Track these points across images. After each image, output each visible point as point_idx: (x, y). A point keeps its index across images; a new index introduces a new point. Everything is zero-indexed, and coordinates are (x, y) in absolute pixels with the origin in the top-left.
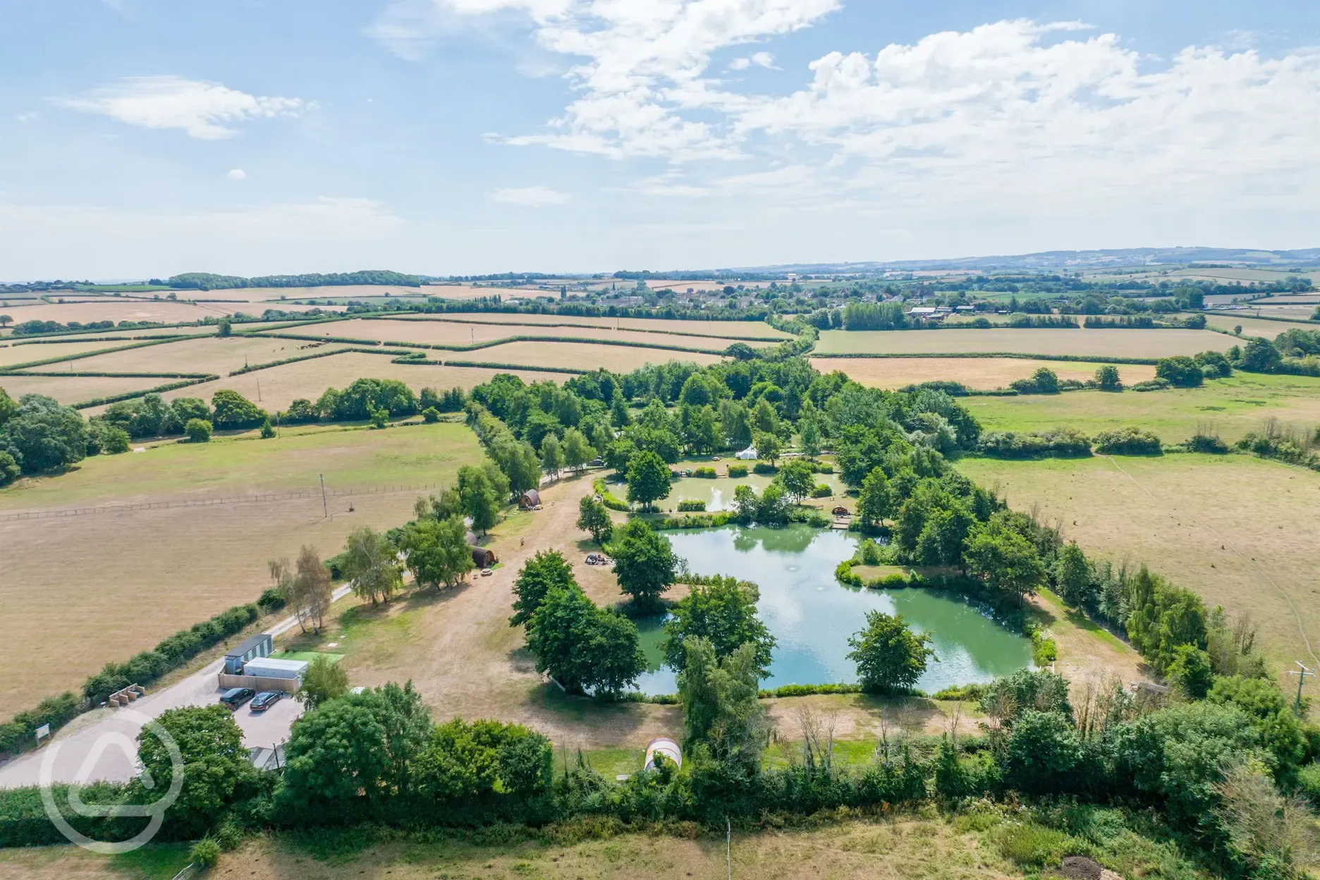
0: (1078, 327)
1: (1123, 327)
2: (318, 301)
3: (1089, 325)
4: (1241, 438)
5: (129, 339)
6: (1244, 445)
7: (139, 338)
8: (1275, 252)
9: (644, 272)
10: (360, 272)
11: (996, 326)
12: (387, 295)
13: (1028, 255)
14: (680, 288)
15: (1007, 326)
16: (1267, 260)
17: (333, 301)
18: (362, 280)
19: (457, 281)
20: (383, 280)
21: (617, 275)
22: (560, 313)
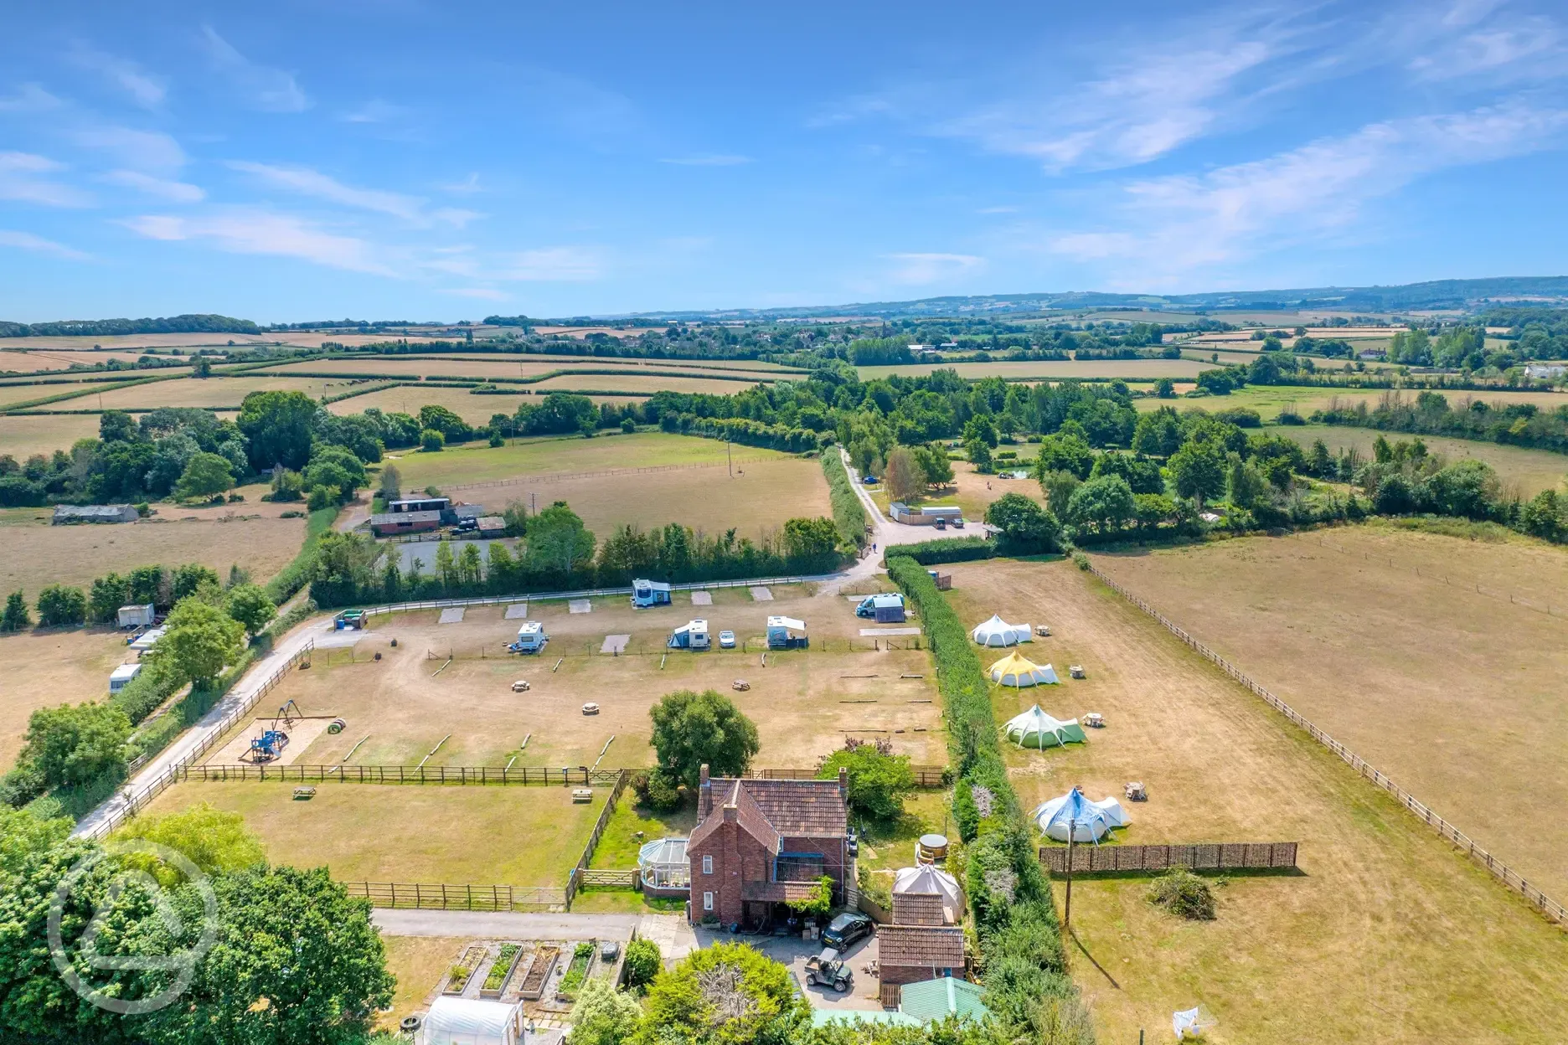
0: (1069, 359)
1: (1110, 359)
2: (158, 350)
3: (1079, 358)
4: (1312, 414)
5: (84, 381)
6: (1315, 419)
7: (91, 381)
8: (1165, 298)
9: (521, 317)
10: (181, 317)
11: (996, 359)
12: (231, 344)
13: (919, 301)
14: (611, 332)
15: (1006, 359)
16: (1159, 305)
17: (181, 350)
18: (186, 327)
19: (306, 327)
20: (214, 326)
21: (489, 321)
22: (546, 353)
